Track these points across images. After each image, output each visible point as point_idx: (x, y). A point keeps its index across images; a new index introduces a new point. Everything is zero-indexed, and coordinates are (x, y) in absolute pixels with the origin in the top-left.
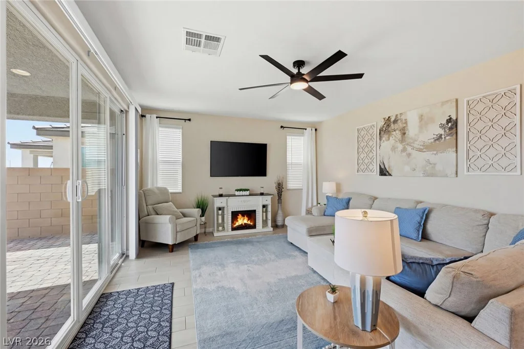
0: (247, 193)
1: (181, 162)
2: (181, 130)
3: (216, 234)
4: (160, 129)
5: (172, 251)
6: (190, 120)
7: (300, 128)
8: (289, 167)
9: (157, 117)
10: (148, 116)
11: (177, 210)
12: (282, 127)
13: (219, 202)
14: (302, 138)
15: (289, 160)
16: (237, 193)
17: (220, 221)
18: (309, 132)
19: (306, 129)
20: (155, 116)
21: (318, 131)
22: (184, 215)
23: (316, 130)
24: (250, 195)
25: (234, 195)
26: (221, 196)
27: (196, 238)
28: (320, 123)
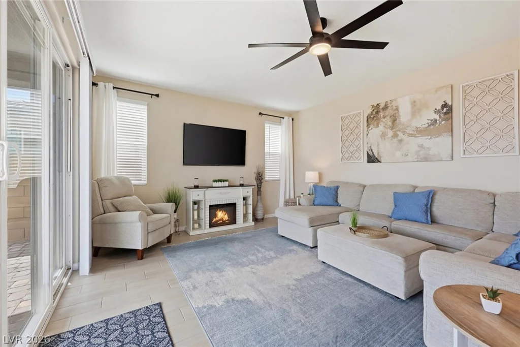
0: (226, 184)
1: (146, 146)
2: (146, 107)
3: (192, 233)
4: (118, 103)
5: (142, 258)
6: (157, 96)
7: (277, 117)
8: (267, 157)
9: (114, 88)
10: (101, 84)
11: (144, 205)
12: (260, 114)
13: (195, 195)
14: (280, 127)
15: (267, 150)
16: (215, 184)
17: (196, 217)
18: (287, 121)
19: (284, 118)
20: (111, 85)
21: (294, 121)
22: (155, 212)
23: (293, 119)
24: (229, 186)
25: (212, 187)
26: (196, 187)
27: (169, 239)
28: (297, 112)
